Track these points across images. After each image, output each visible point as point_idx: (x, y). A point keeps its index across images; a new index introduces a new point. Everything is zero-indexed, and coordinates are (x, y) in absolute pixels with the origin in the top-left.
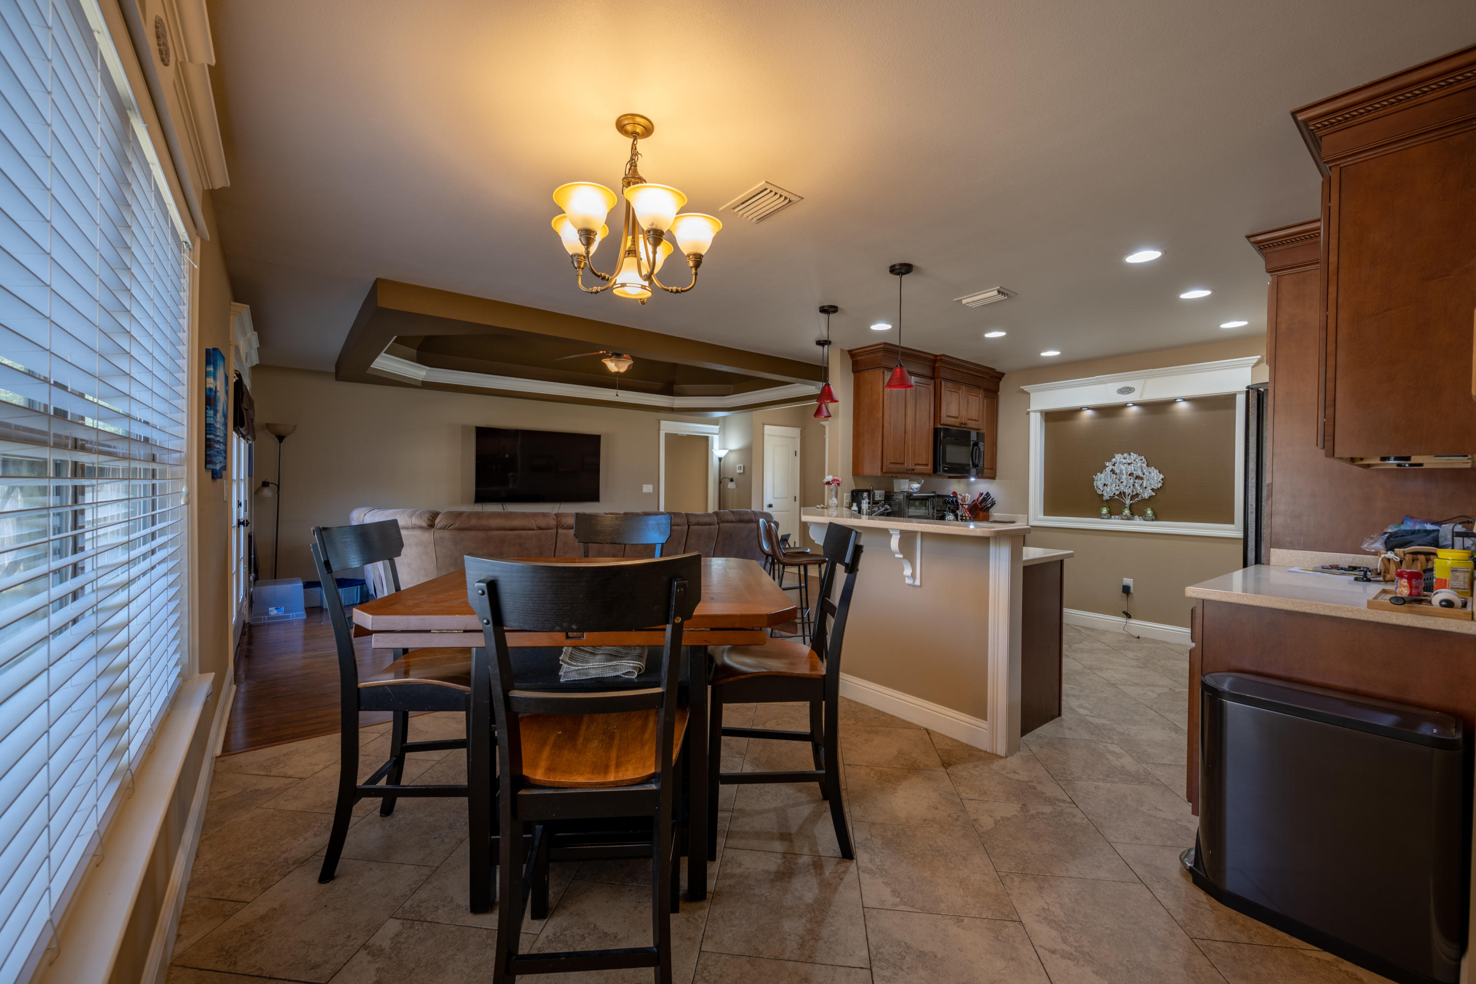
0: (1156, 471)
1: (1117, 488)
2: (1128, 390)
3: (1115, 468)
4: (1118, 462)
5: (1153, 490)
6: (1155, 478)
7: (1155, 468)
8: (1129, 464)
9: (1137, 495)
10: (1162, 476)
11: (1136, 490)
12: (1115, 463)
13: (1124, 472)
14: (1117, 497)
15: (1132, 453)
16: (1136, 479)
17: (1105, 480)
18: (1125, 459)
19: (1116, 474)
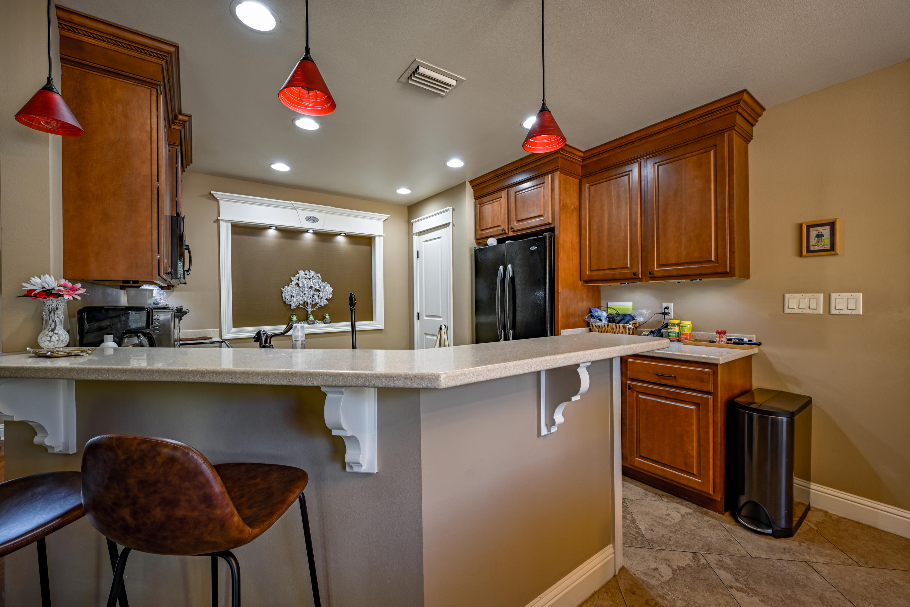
0: (329, 285)
1: (301, 298)
2: (313, 219)
3: (299, 282)
4: (301, 277)
5: (327, 299)
6: (328, 291)
7: (328, 283)
8: (310, 279)
9: (317, 304)
10: (332, 289)
11: (316, 300)
12: (299, 278)
13: (306, 285)
14: (301, 306)
15: (311, 271)
16: (315, 291)
17: (292, 292)
18: (305, 275)
19: (300, 287)
